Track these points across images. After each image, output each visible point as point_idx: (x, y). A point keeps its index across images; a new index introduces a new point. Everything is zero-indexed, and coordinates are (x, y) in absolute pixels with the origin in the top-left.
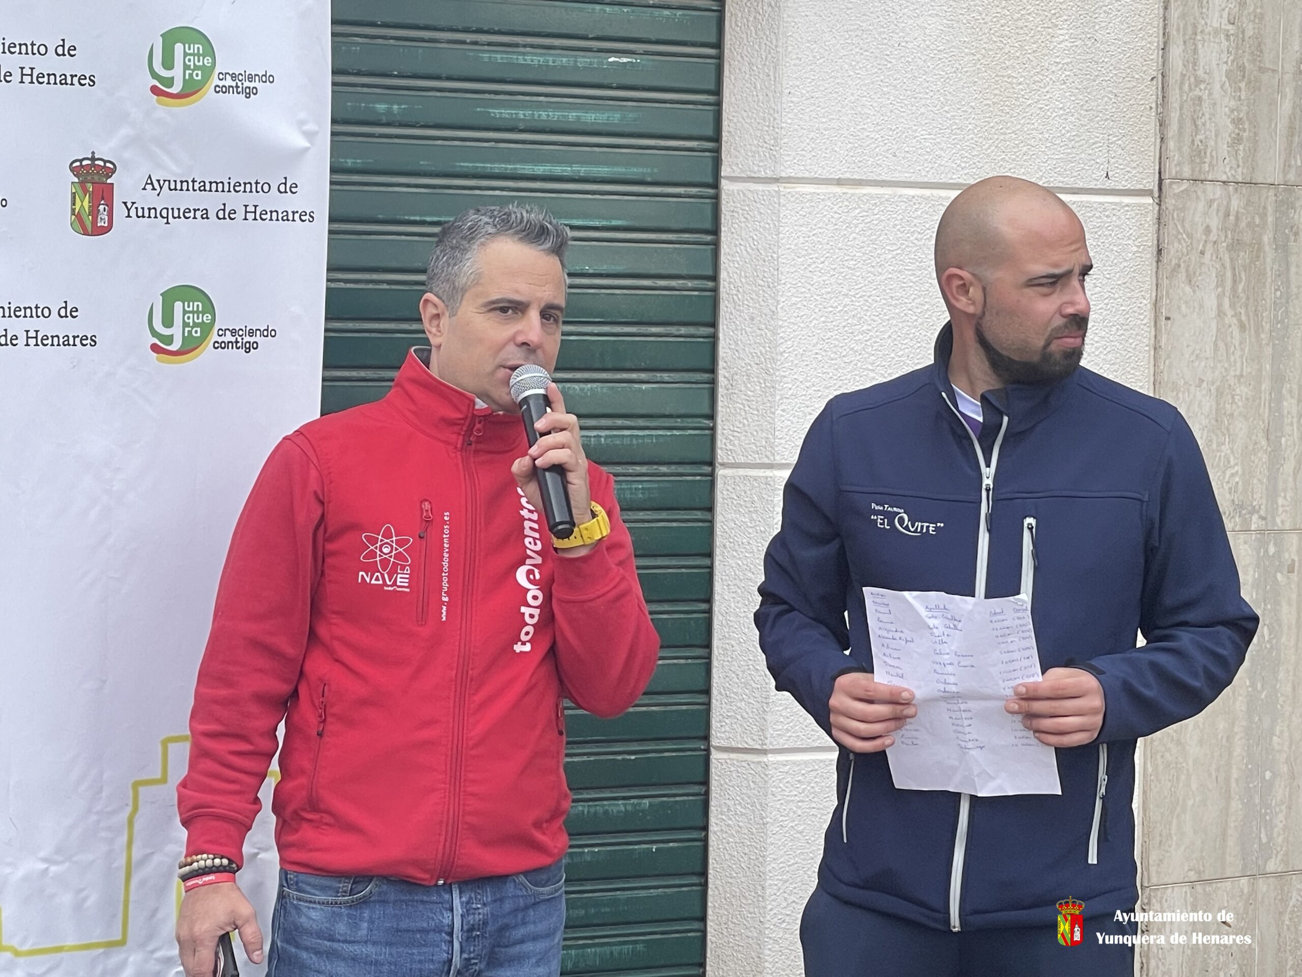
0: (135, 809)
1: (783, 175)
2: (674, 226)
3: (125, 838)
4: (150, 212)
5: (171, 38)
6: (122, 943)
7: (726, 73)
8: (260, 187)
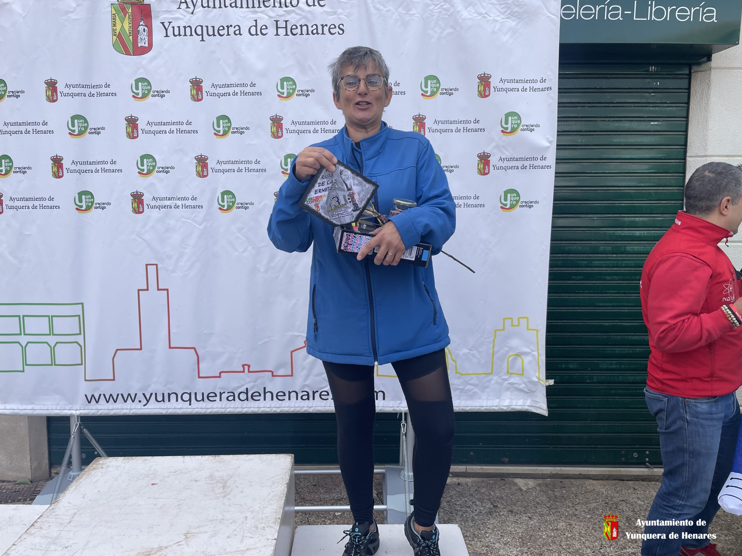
0: (495, 337)
1: (708, 154)
2: (670, 171)
3: (492, 345)
4: (501, 168)
5: (507, 115)
6: (491, 373)
7: (689, 125)
8: (534, 159)
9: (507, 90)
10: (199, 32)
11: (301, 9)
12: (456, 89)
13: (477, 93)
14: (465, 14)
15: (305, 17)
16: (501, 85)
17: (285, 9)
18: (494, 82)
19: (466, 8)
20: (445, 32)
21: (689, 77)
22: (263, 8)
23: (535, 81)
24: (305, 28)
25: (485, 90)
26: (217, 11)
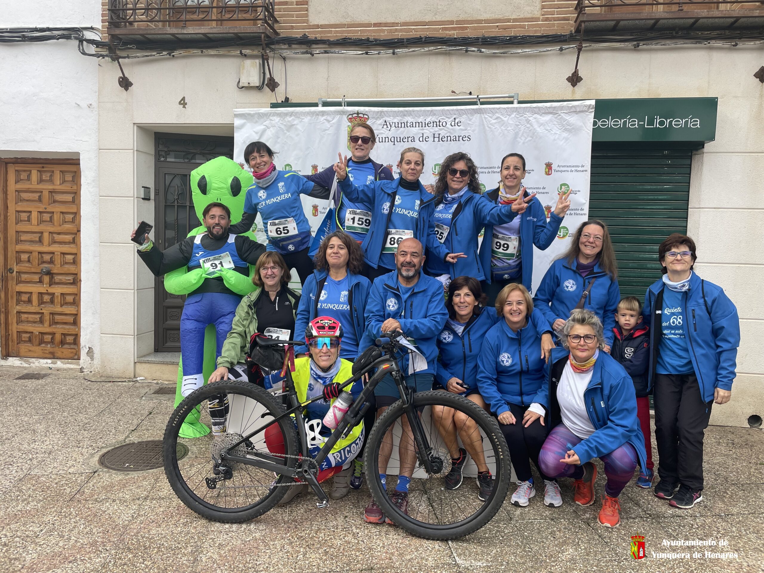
1: (701, 207)
2: (678, 217)
5: (561, 185)
7: (690, 188)
8: (576, 210)
9: (561, 171)
10: (393, 140)
11: (448, 128)
12: (533, 170)
13: (544, 172)
14: (540, 130)
15: (449, 132)
16: (558, 169)
17: (439, 127)
18: (554, 167)
19: (539, 127)
20: (527, 140)
21: (691, 158)
22: (427, 127)
23: (578, 167)
24: (449, 138)
25: (549, 171)
26: (402, 129)
